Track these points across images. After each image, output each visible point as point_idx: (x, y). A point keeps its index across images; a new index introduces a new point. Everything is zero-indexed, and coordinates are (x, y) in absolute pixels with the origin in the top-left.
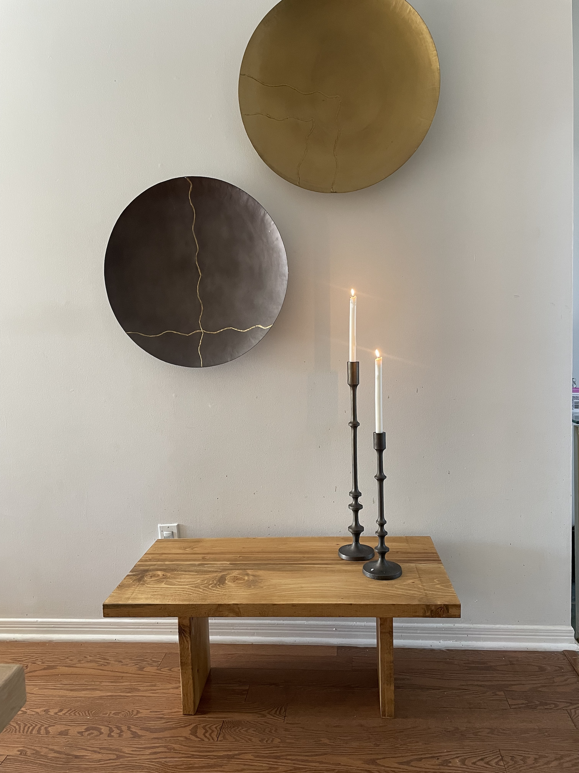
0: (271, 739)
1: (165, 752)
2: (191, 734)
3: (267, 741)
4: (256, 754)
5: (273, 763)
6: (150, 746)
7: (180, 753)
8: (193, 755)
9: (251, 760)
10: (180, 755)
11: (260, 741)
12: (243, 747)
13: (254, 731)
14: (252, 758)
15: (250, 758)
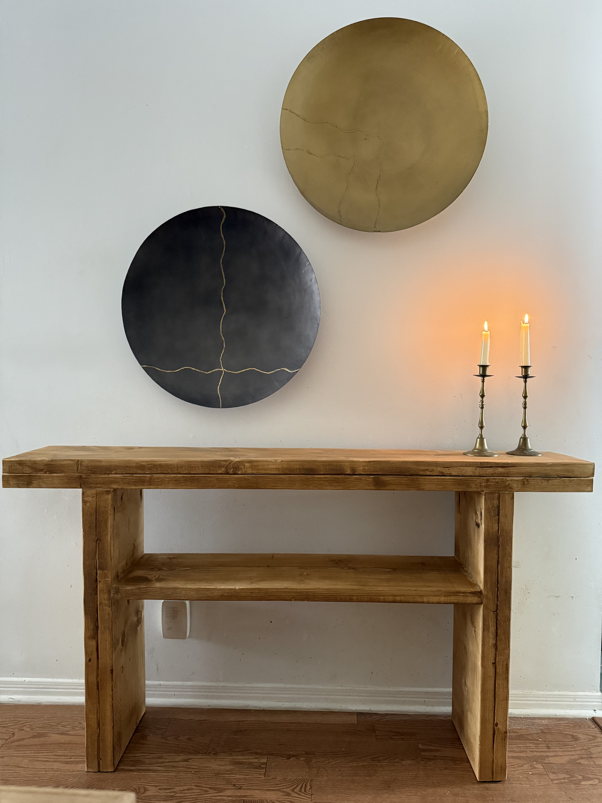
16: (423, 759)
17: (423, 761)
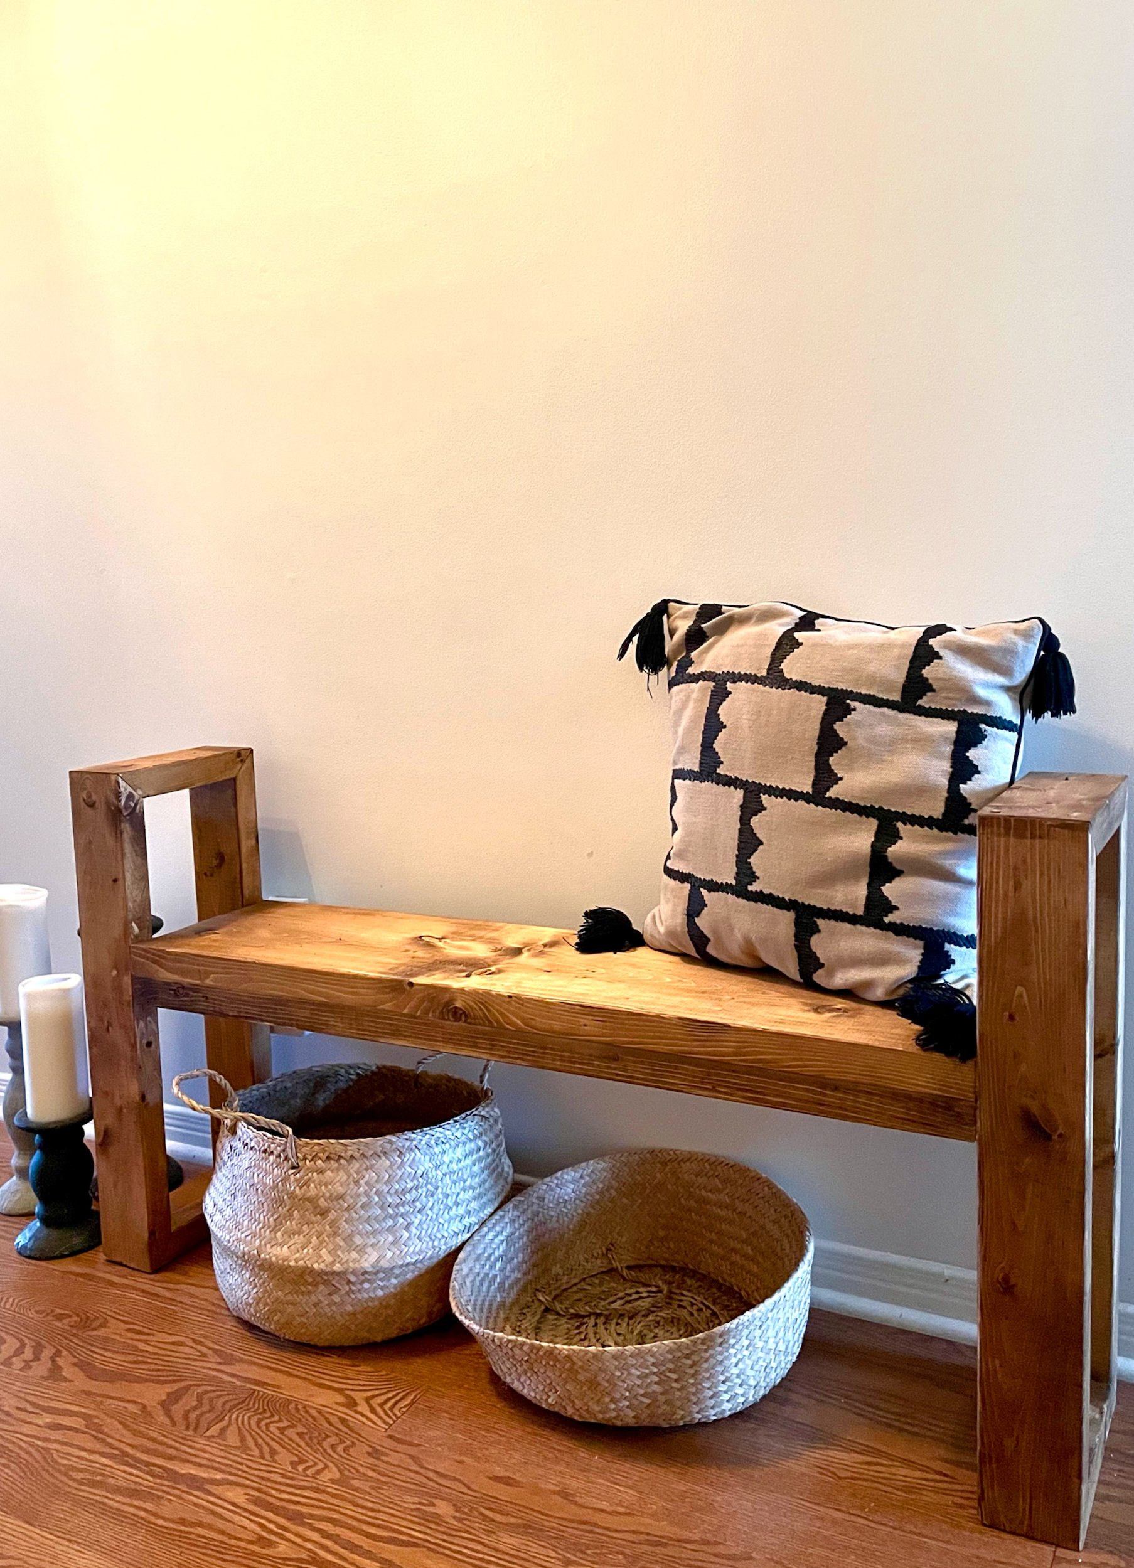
0: (321, 1466)
1: (76, 1430)
2: (162, 1404)
3: (305, 1470)
4: (257, 1494)
5: (275, 1529)
6: (59, 1407)
7: (103, 1441)
8: (125, 1454)
9: (233, 1504)
10: (98, 1447)
11: (292, 1463)
12: (245, 1468)
13: (300, 1435)
14: (241, 1500)
15: (236, 1501)
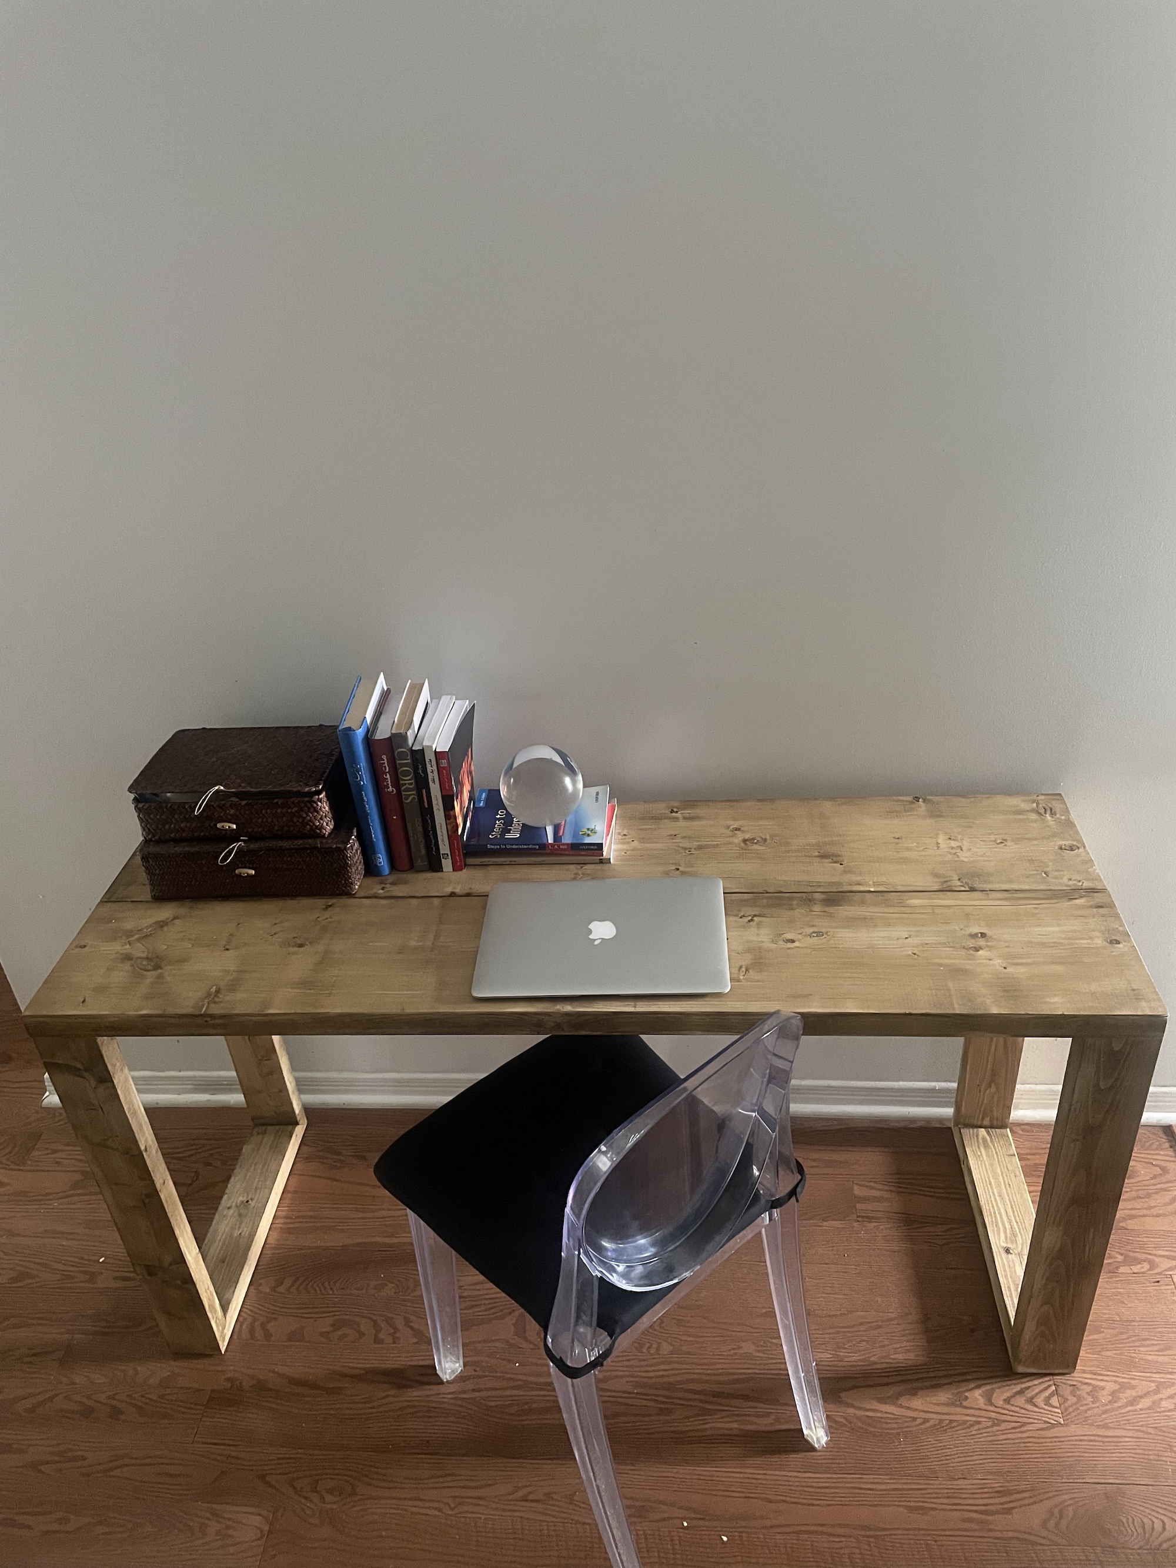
16: (859, 1219)
17: (858, 1221)
